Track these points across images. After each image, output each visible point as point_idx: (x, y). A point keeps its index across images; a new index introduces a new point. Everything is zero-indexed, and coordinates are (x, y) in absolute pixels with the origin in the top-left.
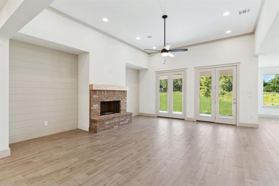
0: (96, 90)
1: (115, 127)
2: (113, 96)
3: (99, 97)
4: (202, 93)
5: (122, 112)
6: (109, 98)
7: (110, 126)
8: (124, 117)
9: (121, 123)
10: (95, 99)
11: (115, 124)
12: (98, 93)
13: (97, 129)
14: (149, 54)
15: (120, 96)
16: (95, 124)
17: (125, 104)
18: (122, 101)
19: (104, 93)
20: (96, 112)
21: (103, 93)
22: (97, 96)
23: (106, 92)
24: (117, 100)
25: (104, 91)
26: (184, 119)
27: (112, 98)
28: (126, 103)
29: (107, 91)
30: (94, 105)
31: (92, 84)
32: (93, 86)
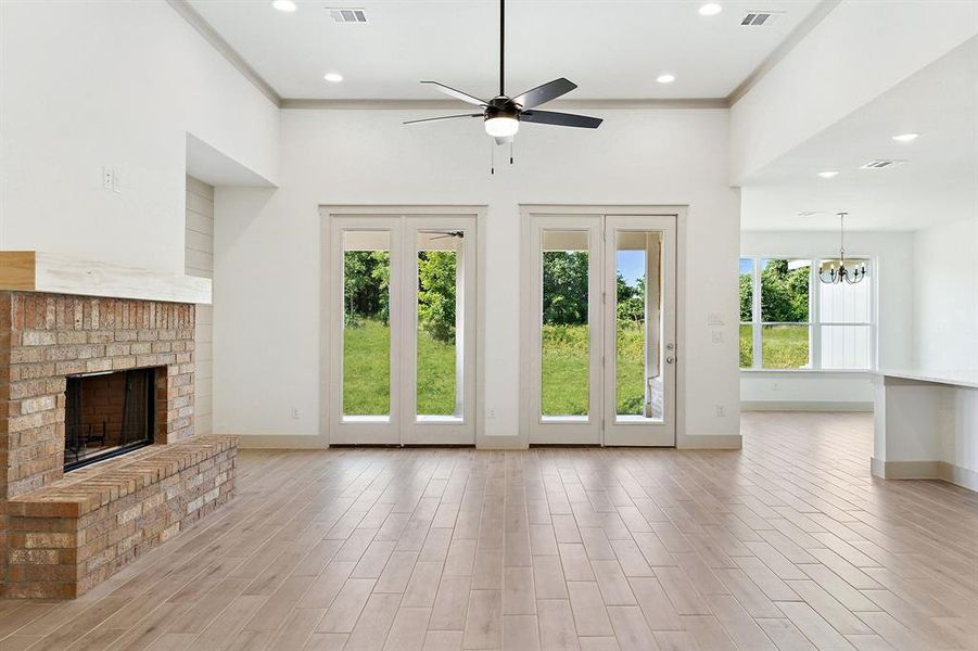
0: (44, 295)
1: (166, 534)
2: (133, 336)
3: (59, 346)
4: (425, 322)
5: (171, 438)
6: (111, 351)
7: (144, 534)
8: (207, 465)
9: (193, 507)
10: (33, 356)
11: (163, 515)
12: (50, 317)
13: (80, 567)
14: (282, 103)
15: (165, 335)
16: (62, 539)
17: (186, 389)
18: (172, 371)
19: (86, 315)
20: (38, 454)
21: (78, 316)
22: (48, 339)
23: (95, 312)
24: (153, 364)
25: (86, 299)
26: (472, 446)
27: (126, 349)
28: (191, 379)
29: (104, 300)
30: (27, 406)
31: (34, 252)
32: (33, 262)
